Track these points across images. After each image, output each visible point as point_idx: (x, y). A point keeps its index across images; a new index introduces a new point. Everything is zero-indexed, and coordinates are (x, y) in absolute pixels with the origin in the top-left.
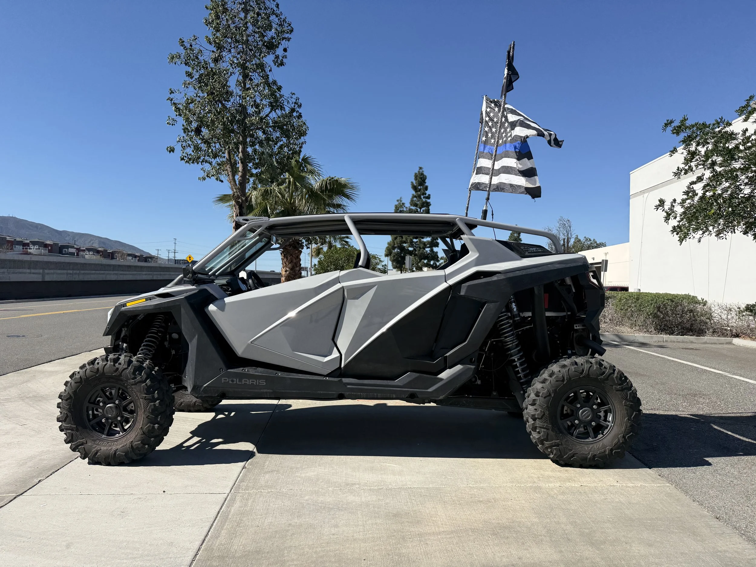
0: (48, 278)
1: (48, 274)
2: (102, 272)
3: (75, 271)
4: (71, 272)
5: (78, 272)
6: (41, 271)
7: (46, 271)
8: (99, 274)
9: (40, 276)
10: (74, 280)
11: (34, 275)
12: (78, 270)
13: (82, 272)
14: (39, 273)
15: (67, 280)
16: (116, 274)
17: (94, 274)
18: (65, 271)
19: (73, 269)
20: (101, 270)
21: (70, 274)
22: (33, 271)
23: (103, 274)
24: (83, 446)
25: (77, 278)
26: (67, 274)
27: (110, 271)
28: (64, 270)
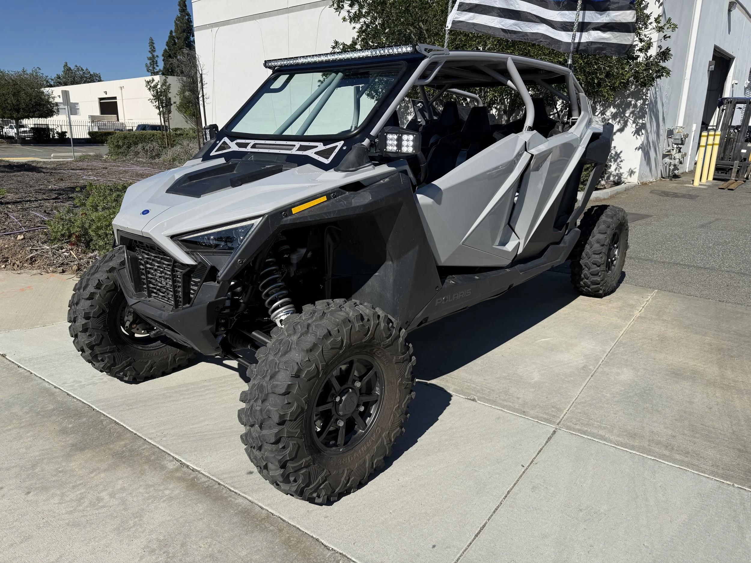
24: (327, 482)
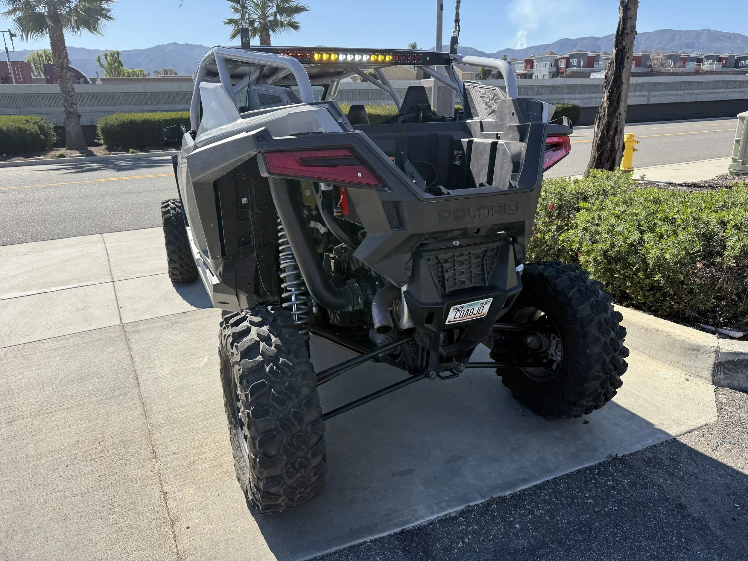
0: (653, 101)
1: (654, 96)
2: (723, 90)
3: (686, 92)
4: (682, 92)
5: (691, 91)
6: (647, 93)
7: (653, 93)
8: (719, 92)
9: (645, 98)
10: (684, 101)
11: (640, 99)
12: (692, 89)
13: (696, 91)
14: (644, 96)
15: (676, 102)
16: (742, 92)
17: (712, 93)
18: (675, 92)
19: (685, 89)
20: (721, 88)
21: (681, 95)
22: (638, 94)
23: (723, 92)
25: (688, 99)
26: (677, 95)
27: (735, 88)
28: (673, 90)
